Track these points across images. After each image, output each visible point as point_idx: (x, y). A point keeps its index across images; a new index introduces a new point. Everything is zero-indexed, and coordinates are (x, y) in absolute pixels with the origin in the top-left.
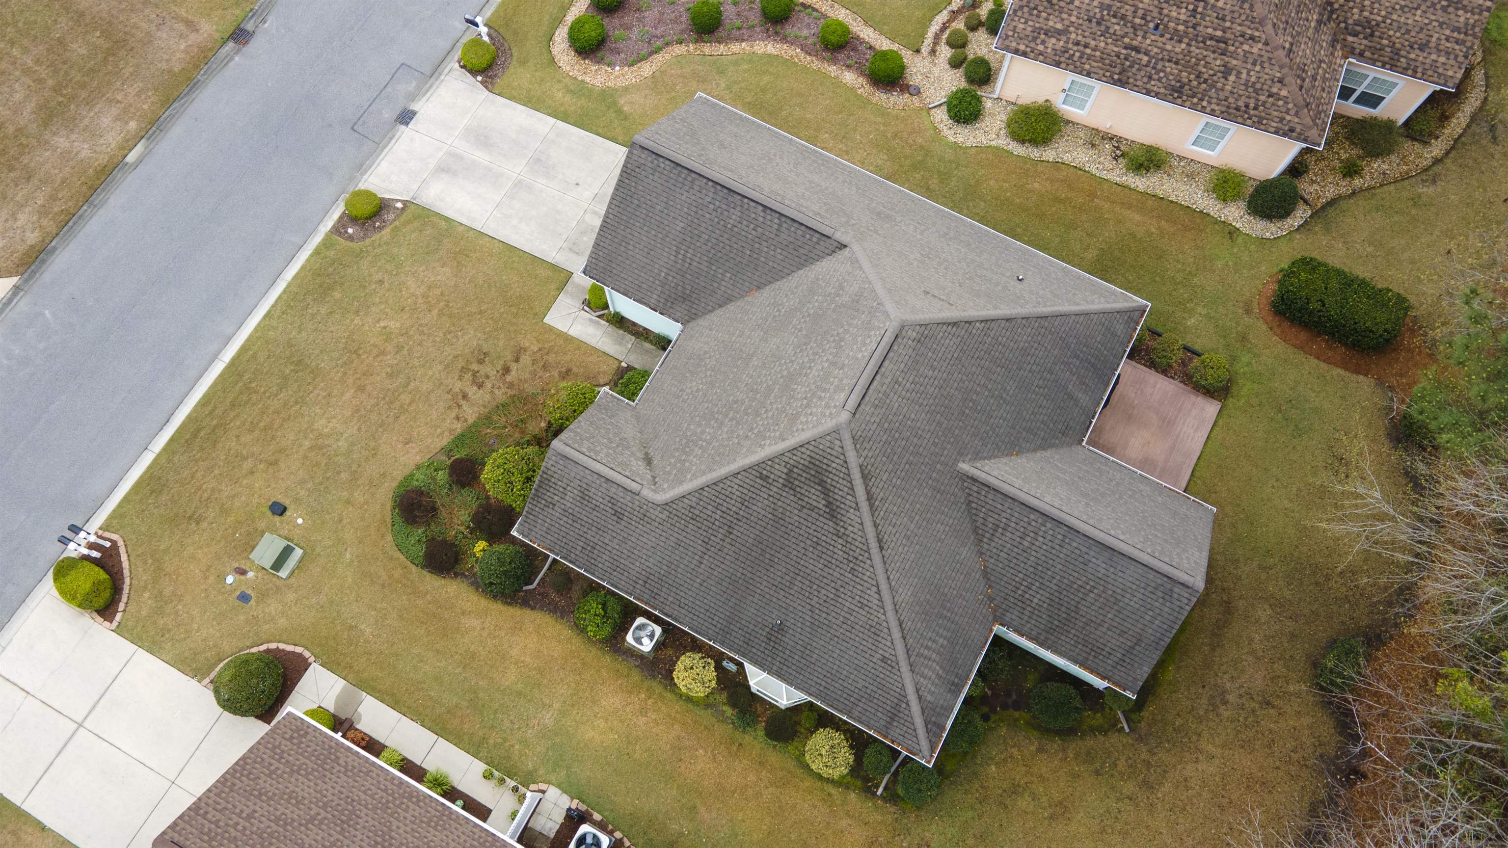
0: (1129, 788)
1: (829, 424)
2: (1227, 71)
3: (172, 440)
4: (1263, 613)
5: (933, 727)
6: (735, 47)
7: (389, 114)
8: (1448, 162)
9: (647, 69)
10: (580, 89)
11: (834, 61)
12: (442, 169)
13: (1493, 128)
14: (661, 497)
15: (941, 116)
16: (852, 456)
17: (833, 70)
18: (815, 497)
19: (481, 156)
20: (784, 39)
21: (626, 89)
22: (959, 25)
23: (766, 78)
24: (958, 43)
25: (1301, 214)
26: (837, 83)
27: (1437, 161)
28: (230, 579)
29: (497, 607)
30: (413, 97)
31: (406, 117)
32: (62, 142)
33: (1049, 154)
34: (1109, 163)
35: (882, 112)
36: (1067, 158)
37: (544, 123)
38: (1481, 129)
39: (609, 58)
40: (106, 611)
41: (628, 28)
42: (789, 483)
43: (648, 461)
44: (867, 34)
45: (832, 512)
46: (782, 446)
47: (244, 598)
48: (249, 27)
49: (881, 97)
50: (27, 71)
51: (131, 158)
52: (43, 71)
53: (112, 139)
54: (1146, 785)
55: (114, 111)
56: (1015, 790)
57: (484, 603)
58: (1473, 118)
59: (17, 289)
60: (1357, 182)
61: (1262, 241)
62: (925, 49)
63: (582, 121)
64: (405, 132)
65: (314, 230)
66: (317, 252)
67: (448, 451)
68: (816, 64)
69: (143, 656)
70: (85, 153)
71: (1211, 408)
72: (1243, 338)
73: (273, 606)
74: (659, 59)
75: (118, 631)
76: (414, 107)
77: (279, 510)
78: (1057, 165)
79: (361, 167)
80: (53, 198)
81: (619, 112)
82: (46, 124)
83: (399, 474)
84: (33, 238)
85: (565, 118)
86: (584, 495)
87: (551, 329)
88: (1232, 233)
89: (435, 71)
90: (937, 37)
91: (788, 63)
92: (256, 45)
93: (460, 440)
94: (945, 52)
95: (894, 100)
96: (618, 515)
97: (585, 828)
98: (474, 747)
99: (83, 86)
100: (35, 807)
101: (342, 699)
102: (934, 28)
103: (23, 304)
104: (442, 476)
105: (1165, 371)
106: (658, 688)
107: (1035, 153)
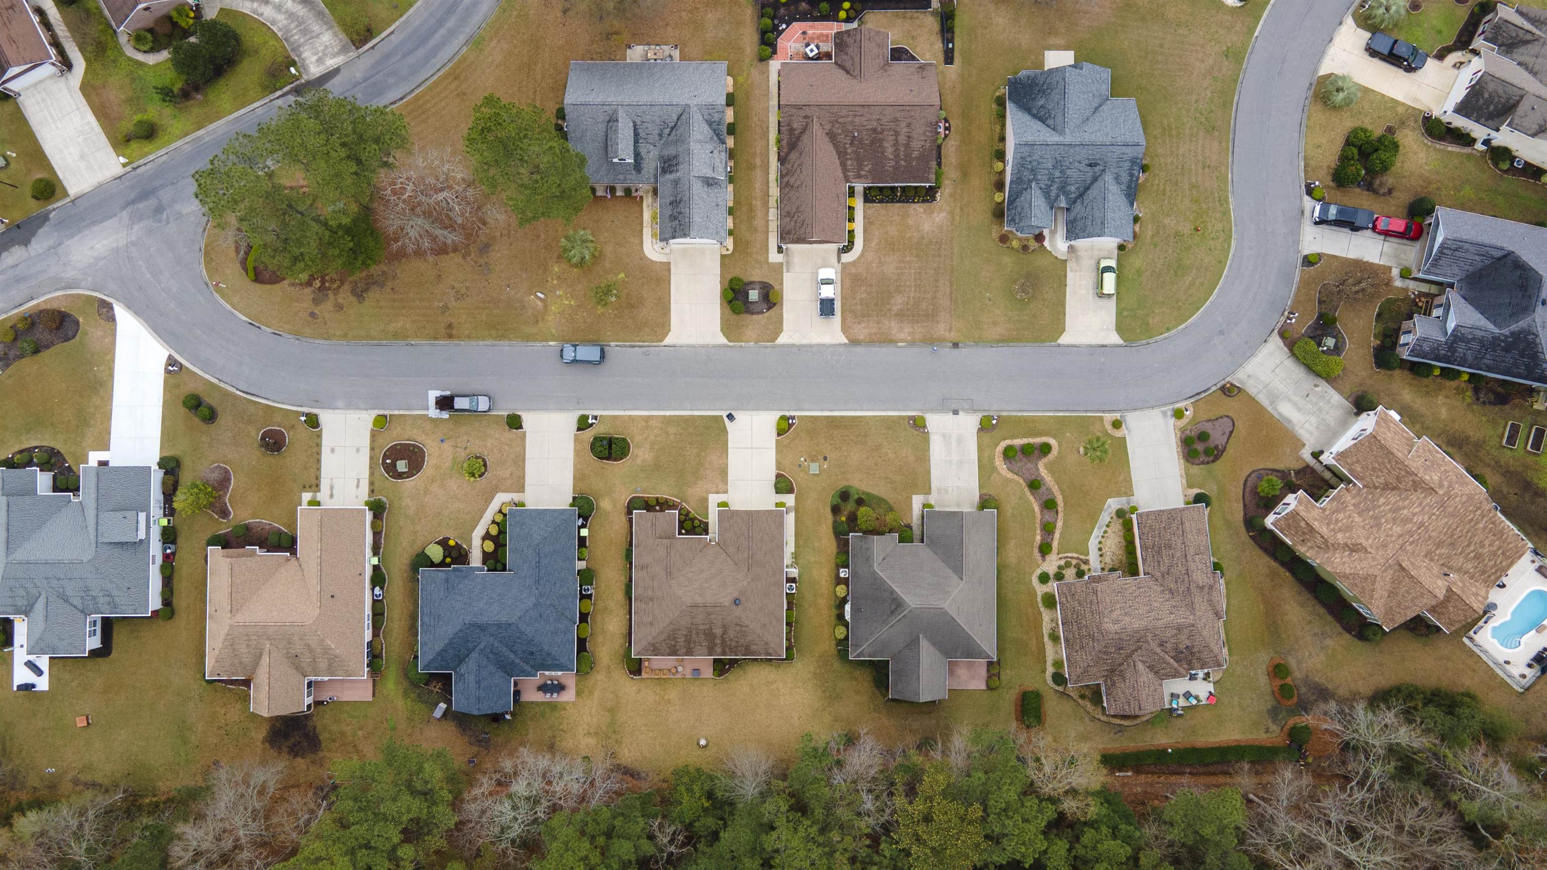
0: (872, 706)
1: (910, 603)
2: (1077, 651)
3: (828, 417)
4: (934, 722)
5: (859, 655)
6: (1031, 498)
7: (954, 407)
8: (1100, 723)
9: (1010, 475)
10: (991, 459)
11: (1042, 531)
12: (944, 436)
13: (1120, 731)
14: (876, 568)
15: (1038, 572)
16: (906, 612)
17: (1038, 531)
18: (893, 607)
19: (954, 444)
20: (1041, 511)
21: (999, 473)
22: (1074, 562)
23: (1025, 513)
24: (1068, 565)
25: (1060, 689)
26: (1034, 535)
27: (1099, 720)
28: (802, 459)
29: (831, 531)
30: (964, 410)
31: (956, 412)
32: (893, 324)
33: (1042, 609)
34: (1049, 627)
35: (1032, 553)
36: (1044, 615)
37: (975, 457)
38: (1117, 729)
39: (1007, 462)
40: (779, 435)
41: (1021, 460)
42: (894, 599)
43: (884, 559)
44: (1057, 535)
45: (892, 612)
46: (900, 594)
47: (800, 466)
48: (960, 345)
49: (1036, 551)
50: (908, 297)
51: (899, 344)
52: (911, 303)
53: (902, 336)
54: (875, 710)
55: (911, 330)
56: (856, 680)
57: (831, 527)
58: (1120, 725)
59: (845, 344)
60: (1079, 700)
61: (1045, 680)
62: (1060, 556)
63: (980, 467)
64: (950, 415)
65: (906, 410)
66: (900, 417)
67: (864, 493)
68: (1038, 526)
69: (774, 451)
70: (894, 332)
71: (984, 687)
72: (1011, 688)
73: (802, 475)
74: (1016, 477)
75: (777, 440)
76: (960, 413)
77: (825, 459)
78: (1040, 613)
79: (932, 410)
80: (876, 334)
81: (990, 476)
82: (896, 315)
83: (851, 484)
84: (862, 337)
85: (980, 461)
86: (867, 549)
87: (911, 499)
88: (1044, 671)
89: (975, 411)
90: (1067, 557)
91: (1034, 517)
92: (956, 351)
93: (868, 494)
94: (1062, 562)
95: (1037, 555)
96: (867, 560)
97: (794, 585)
98: (797, 546)
99: (913, 316)
100: (731, 451)
101: (790, 507)
102: (1070, 555)
103: (842, 349)
104: (856, 497)
105: (988, 671)
106: (834, 581)
107: (1040, 605)
